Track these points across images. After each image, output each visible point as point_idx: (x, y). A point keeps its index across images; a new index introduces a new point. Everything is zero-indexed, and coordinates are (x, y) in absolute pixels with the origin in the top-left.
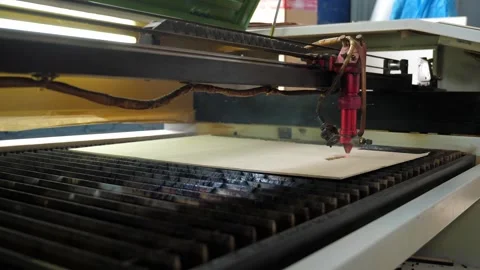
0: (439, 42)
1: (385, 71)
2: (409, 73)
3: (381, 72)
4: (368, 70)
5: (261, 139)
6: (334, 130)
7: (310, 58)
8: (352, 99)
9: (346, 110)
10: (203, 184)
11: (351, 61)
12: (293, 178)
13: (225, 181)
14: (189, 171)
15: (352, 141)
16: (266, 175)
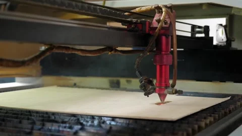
0: (233, 12)
1: (192, 35)
2: (211, 35)
3: (189, 35)
4: (178, 33)
5: (97, 88)
6: (151, 83)
7: (130, 23)
8: (165, 56)
9: (161, 66)
10: (65, 127)
11: (164, 25)
12: (136, 120)
13: (81, 124)
14: (49, 117)
15: (166, 91)
16: (113, 118)
